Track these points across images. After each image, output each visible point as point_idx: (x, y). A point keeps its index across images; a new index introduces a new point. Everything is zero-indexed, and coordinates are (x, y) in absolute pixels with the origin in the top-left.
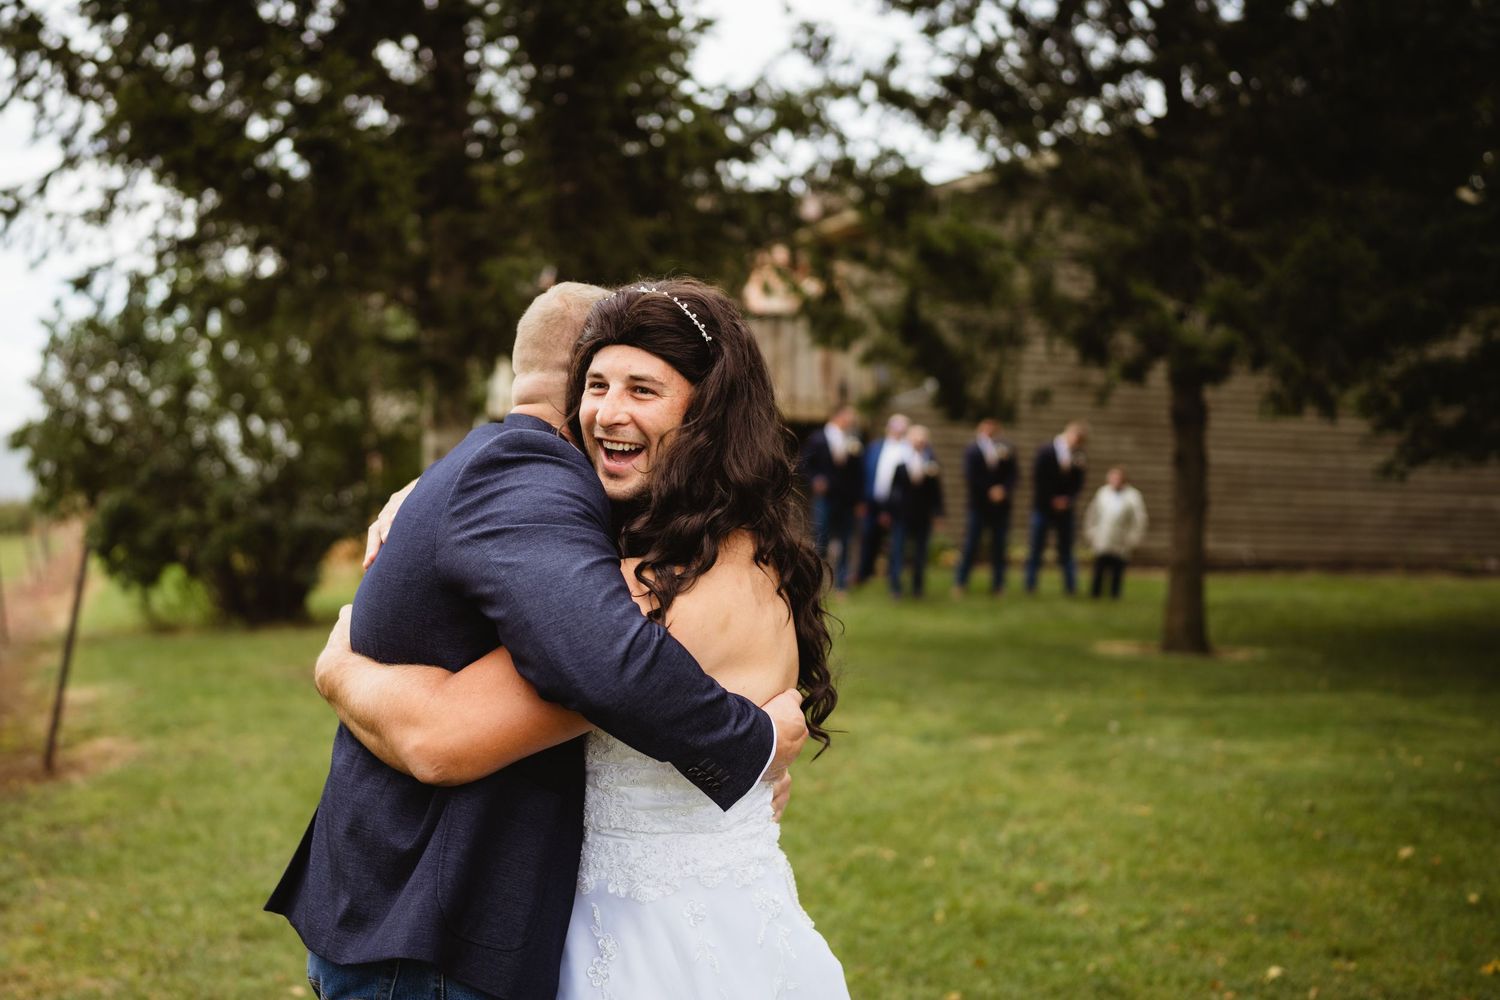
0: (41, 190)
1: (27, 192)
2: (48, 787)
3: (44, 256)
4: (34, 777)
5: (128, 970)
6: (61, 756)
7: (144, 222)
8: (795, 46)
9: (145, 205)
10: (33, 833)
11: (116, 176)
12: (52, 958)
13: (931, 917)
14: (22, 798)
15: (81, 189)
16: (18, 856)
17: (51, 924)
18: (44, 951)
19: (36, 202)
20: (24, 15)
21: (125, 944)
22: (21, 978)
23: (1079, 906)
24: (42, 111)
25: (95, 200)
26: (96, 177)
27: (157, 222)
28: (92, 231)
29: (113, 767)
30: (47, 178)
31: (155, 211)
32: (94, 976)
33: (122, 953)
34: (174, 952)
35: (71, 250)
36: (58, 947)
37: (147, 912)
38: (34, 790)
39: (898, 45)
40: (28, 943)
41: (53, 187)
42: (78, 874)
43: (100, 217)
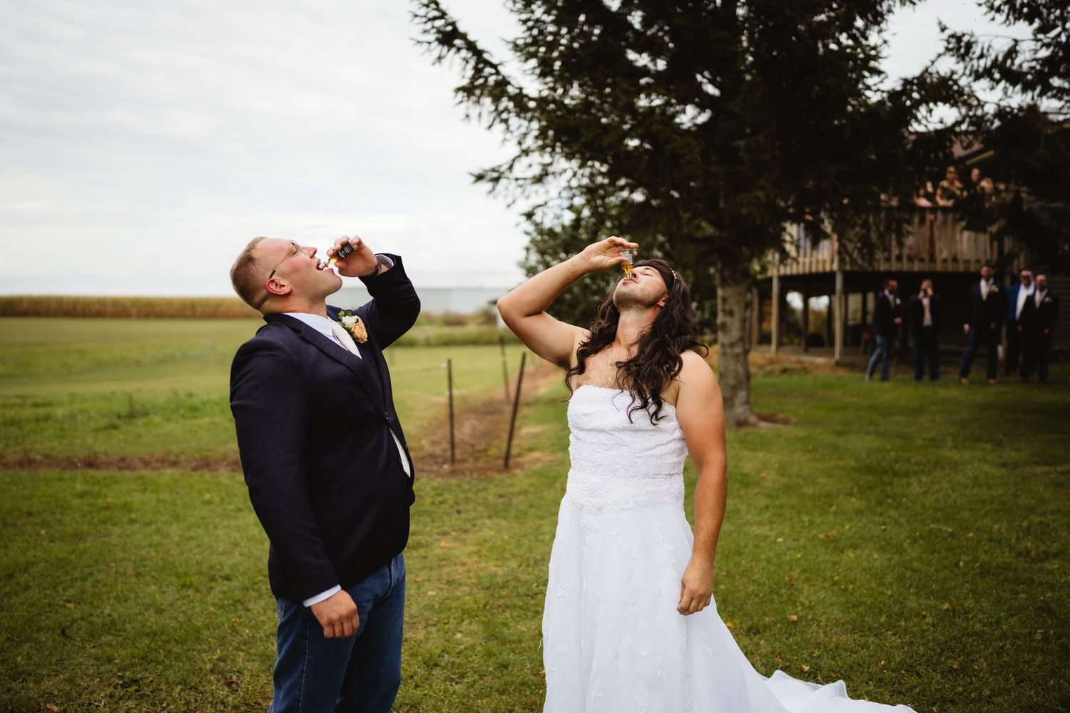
0: (511, 168)
1: (503, 169)
2: (504, 476)
3: (514, 202)
4: (499, 471)
5: (514, 564)
6: (512, 461)
7: (563, 181)
8: (948, 49)
9: (565, 171)
10: (490, 498)
11: (547, 159)
12: (480, 556)
13: (957, 564)
14: (490, 480)
15: (530, 166)
16: (480, 508)
17: (485, 541)
18: (477, 553)
19: (508, 174)
20: (500, 78)
21: (515, 552)
22: (463, 564)
23: (1054, 565)
24: (508, 128)
25: (537, 170)
26: (537, 160)
27: (569, 181)
28: (537, 187)
29: (537, 467)
30: (514, 160)
31: (569, 173)
32: (496, 566)
33: (514, 556)
34: (539, 557)
35: (528, 197)
36: (484, 552)
37: (532, 538)
38: (497, 477)
39: (1016, 42)
40: (472, 548)
41: (517, 166)
42: (505, 518)
43: (539, 180)
